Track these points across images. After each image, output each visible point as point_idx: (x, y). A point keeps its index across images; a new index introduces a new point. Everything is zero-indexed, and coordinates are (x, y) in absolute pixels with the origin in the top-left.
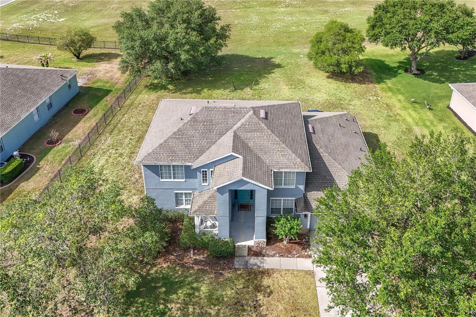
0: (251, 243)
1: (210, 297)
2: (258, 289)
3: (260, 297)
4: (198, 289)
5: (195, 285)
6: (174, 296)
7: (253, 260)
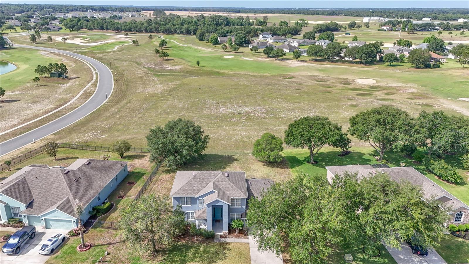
0: (222, 234)
1: (204, 251)
2: (225, 248)
3: (226, 251)
4: (199, 249)
5: (198, 247)
6: (189, 251)
7: (222, 239)
